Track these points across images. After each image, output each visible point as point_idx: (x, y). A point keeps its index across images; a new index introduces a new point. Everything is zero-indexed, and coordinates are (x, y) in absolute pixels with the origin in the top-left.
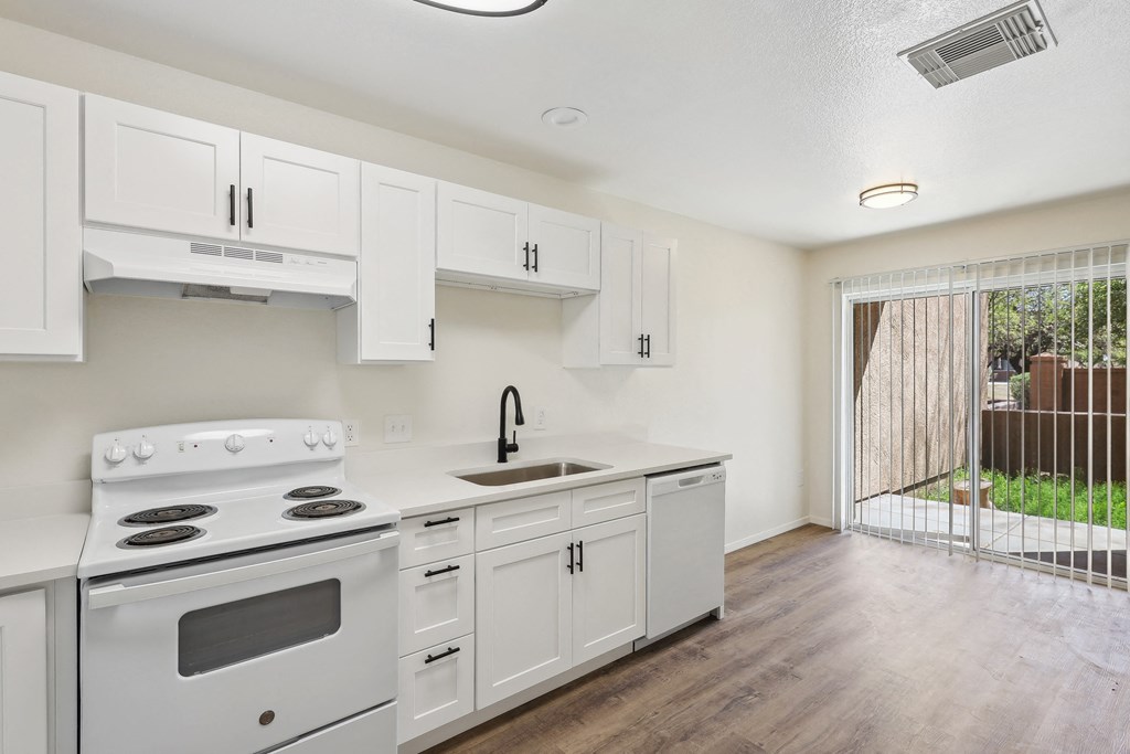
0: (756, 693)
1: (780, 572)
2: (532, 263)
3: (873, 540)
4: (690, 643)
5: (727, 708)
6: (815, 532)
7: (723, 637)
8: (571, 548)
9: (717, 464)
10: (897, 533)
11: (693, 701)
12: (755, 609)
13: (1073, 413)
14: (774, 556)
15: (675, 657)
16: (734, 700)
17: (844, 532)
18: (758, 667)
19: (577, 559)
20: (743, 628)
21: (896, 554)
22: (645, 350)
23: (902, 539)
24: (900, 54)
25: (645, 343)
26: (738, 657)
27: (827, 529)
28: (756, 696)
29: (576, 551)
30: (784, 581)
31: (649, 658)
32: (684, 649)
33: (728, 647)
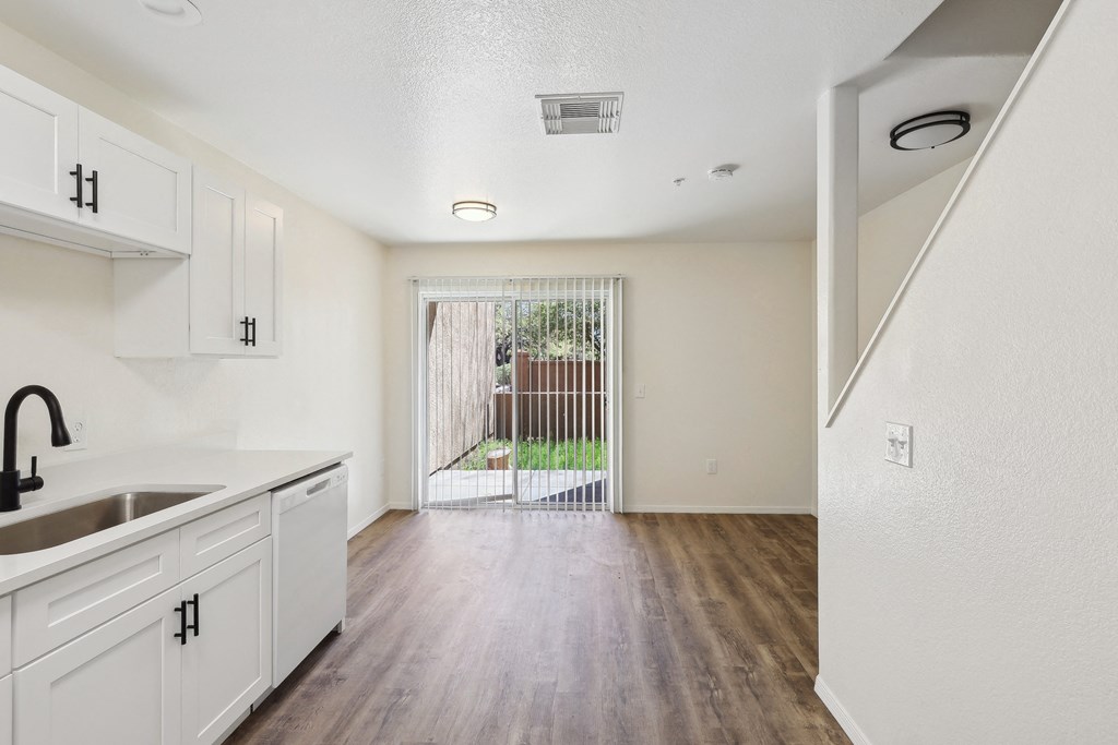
0: (407, 691)
1: (381, 563)
2: (87, 197)
3: (446, 512)
4: (319, 671)
5: (385, 721)
6: (396, 517)
7: (352, 650)
8: (183, 609)
9: (337, 465)
10: (465, 503)
11: (348, 733)
12: (370, 610)
13: (540, 393)
14: (369, 550)
15: (306, 695)
16: (390, 710)
17: (422, 512)
18: (399, 665)
19: (190, 621)
20: (366, 632)
21: (466, 521)
22: (250, 337)
23: (468, 506)
24: (537, 96)
25: (250, 327)
26: (375, 664)
27: (406, 512)
28: (408, 695)
29: (190, 609)
30: (388, 571)
31: (275, 710)
32: (314, 682)
33: (360, 658)
